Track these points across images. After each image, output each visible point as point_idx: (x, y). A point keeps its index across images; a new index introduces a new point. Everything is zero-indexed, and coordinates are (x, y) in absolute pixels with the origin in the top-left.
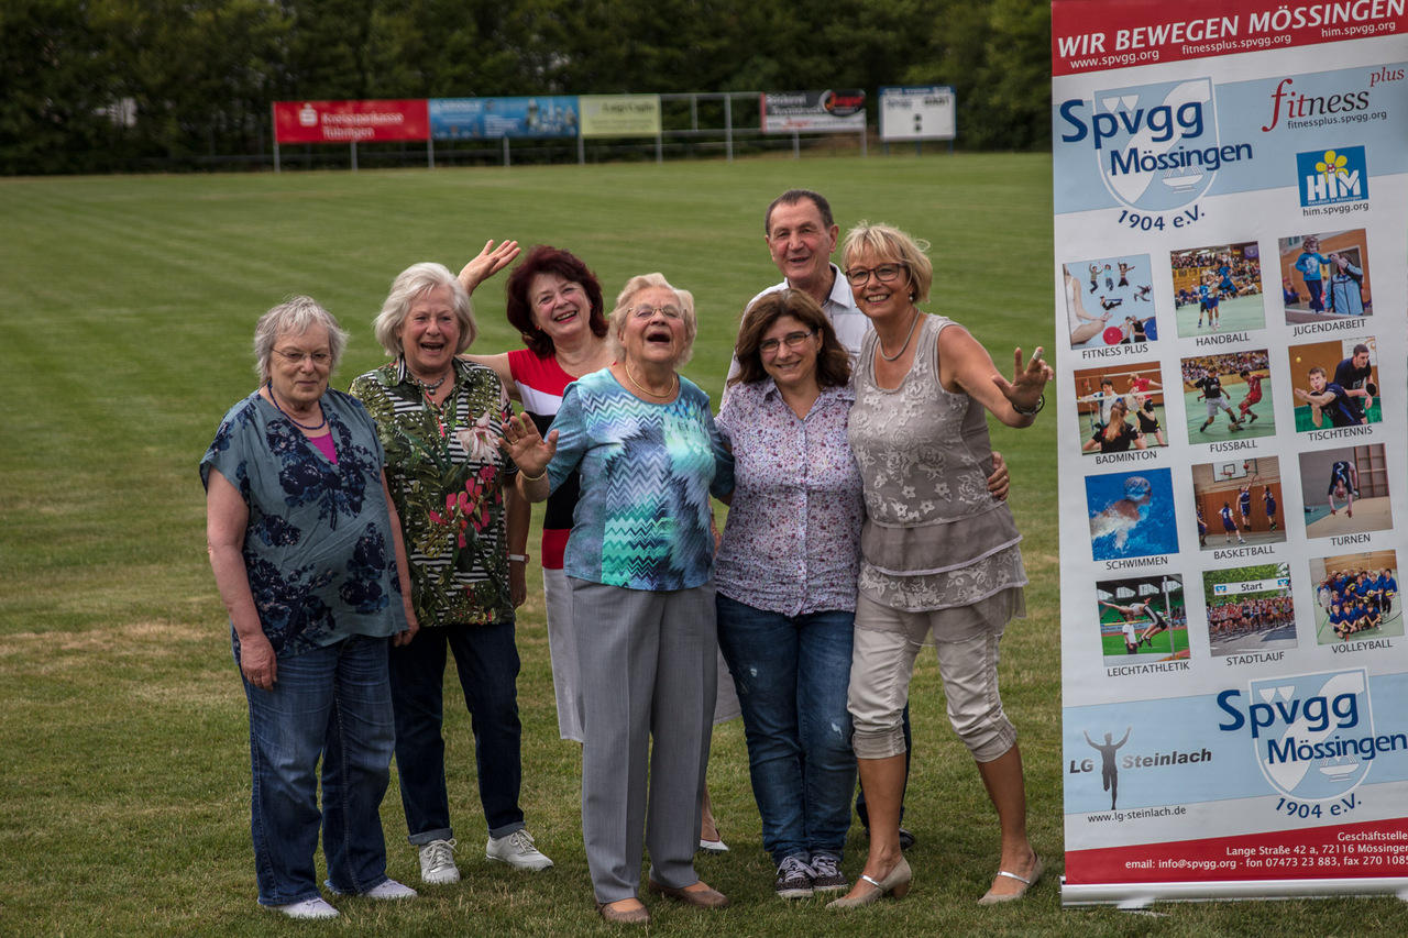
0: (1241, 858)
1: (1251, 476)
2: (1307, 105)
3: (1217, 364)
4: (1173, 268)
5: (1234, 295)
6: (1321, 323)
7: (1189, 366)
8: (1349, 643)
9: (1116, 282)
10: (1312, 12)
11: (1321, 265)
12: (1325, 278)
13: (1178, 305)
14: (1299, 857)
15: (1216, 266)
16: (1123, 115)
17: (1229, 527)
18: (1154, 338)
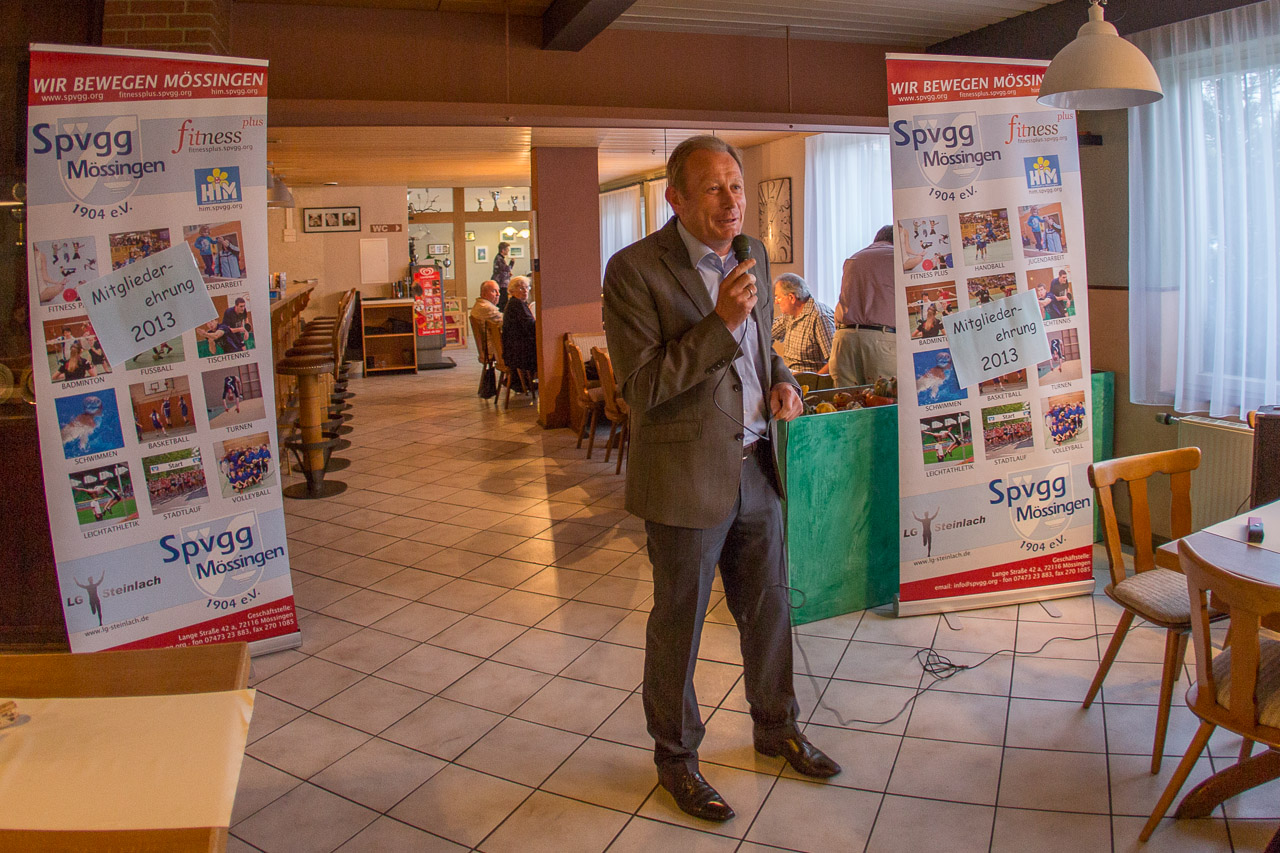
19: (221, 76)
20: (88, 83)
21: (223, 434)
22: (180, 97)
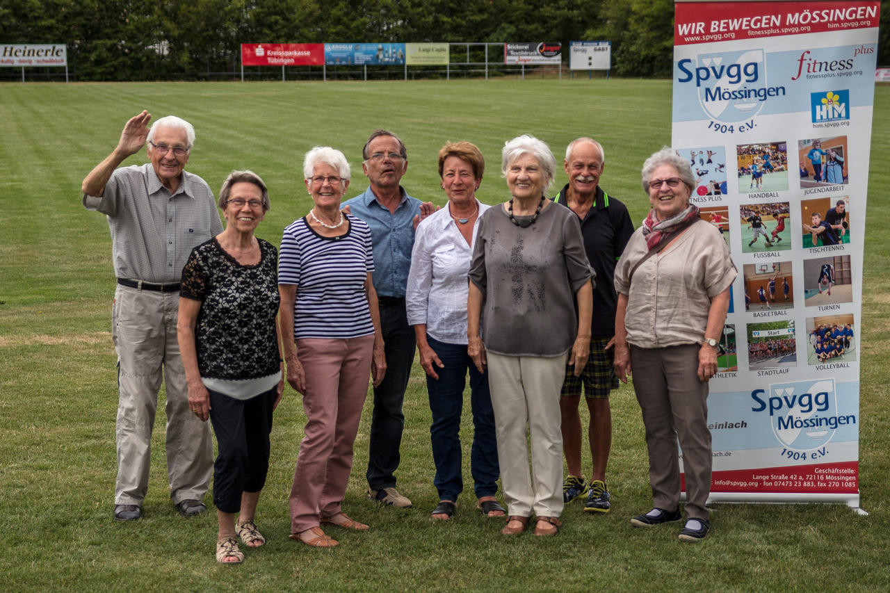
0: (761, 481)
1: (776, 272)
2: (818, 66)
3: (760, 209)
4: (738, 154)
5: (771, 171)
6: (819, 188)
7: (744, 210)
8: (826, 365)
9: (706, 160)
10: (823, 14)
11: (821, 156)
12: (823, 163)
13: (740, 175)
14: (793, 481)
15: (762, 154)
16: (713, 68)
17: (762, 300)
18: (725, 193)
19: (838, 11)
20: (722, 25)
21: (815, 312)
22: (801, 32)
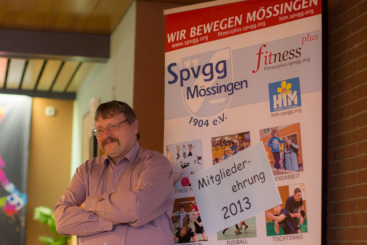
4: (212, 147)
6: (279, 176)
9: (187, 154)
10: (275, 9)
11: (279, 144)
12: (281, 151)
19: (286, 4)
20: (199, 30)
22: (258, 28)
